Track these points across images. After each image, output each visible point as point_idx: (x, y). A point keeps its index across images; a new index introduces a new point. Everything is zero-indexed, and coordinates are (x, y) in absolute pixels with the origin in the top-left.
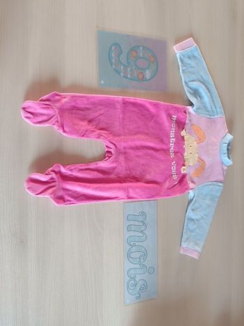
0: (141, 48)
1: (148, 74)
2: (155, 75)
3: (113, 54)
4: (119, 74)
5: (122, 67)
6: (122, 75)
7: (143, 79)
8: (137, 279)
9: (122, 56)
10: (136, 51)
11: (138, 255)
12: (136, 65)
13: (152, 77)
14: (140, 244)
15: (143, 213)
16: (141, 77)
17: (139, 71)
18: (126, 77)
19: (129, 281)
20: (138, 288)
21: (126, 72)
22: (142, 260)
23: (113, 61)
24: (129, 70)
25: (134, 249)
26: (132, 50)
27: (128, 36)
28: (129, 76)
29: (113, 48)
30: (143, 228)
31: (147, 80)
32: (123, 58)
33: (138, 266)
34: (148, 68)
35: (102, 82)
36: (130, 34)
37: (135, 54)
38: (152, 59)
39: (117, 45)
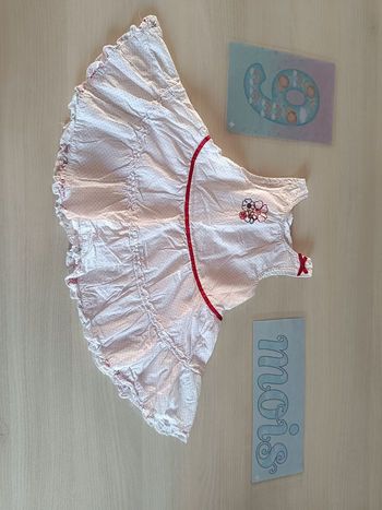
0: (295, 73)
1: (303, 115)
2: (312, 119)
3: (251, 82)
5: (264, 103)
6: (263, 113)
7: (296, 122)
8: (272, 442)
9: (266, 82)
10: (286, 77)
11: (273, 405)
12: (285, 99)
13: (310, 120)
15: (283, 339)
16: (292, 117)
17: (289, 109)
18: (268, 118)
19: (260, 446)
20: (273, 457)
21: (269, 110)
22: (280, 413)
23: (251, 91)
24: (274, 106)
25: (268, 395)
26: (278, 77)
27: (276, 52)
28: (273, 117)
29: (252, 71)
30: (282, 362)
31: (300, 125)
32: (266, 88)
33: (274, 422)
34: (303, 105)
35: (232, 124)
36: (276, 49)
37: (284, 82)
38: (311, 92)
39: (258, 66)
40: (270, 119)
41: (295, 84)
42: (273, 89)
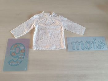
0: (11, 51)
1: (22, 48)
2: (23, 45)
3: (14, 64)
5: (19, 60)
6: (22, 60)
9: (14, 60)
12: (18, 53)
13: (23, 46)
14: (84, 44)
16: (23, 51)
17: (21, 52)
20: (101, 45)
21: (21, 58)
23: (16, 64)
26: (11, 55)
27: (5, 57)
28: (23, 57)
29: (11, 64)
31: (25, 48)
34: (20, 48)
35: (25, 69)
36: (4, 57)
37: (13, 54)
38: (16, 46)
39: (9, 63)
41: (14, 51)
42: (15, 57)
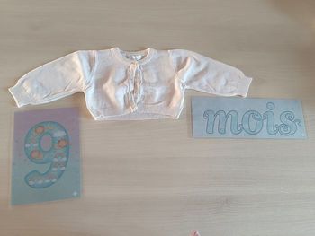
0: (27, 146)
1: (59, 134)
2: (59, 124)
3: (40, 182)
4: (63, 171)
5: (54, 169)
6: (63, 168)
7: (66, 139)
9: (40, 171)
11: (253, 122)
12: (49, 151)
13: (62, 128)
14: (240, 118)
15: (206, 114)
16: (63, 143)
17: (56, 146)
18: (65, 164)
23: (47, 181)
24: (56, 160)
25: (246, 126)
26: (30, 157)
27: (14, 164)
28: (65, 159)
29: (31, 183)
31: (67, 135)
32: (43, 169)
33: (265, 122)
34: (51, 135)
35: (75, 194)
38: (40, 130)
39: (27, 179)
40: (66, 162)
41: (36, 145)
42: (43, 163)
